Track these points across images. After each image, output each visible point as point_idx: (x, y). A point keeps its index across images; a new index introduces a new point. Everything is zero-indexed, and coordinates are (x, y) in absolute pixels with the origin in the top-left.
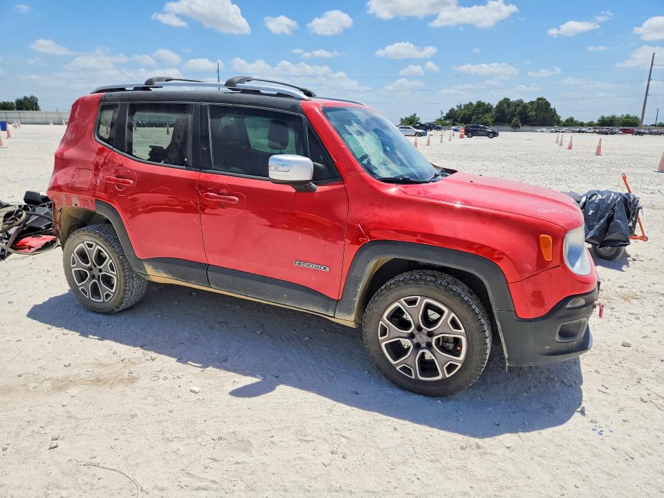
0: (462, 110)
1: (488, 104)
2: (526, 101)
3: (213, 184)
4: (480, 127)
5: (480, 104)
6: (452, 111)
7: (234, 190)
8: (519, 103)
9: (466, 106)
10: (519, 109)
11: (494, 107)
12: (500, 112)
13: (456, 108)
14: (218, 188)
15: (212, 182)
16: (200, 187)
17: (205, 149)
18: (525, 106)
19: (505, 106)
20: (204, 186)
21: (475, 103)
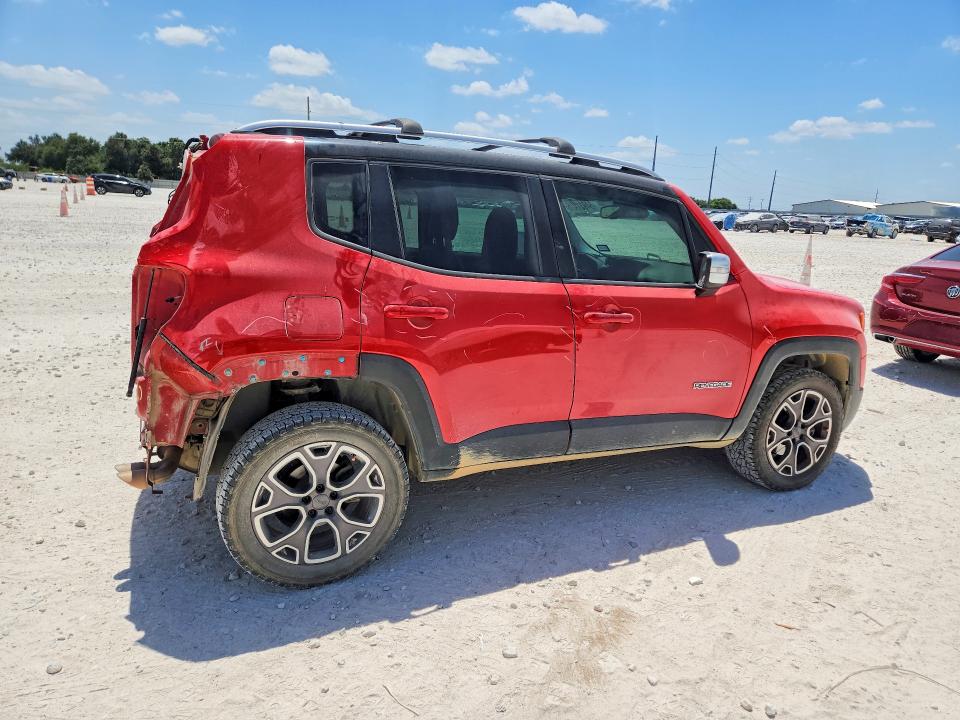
0: (42, 145)
1: (91, 141)
2: (154, 140)
3: (594, 298)
4: (115, 179)
5: (75, 139)
6: (21, 145)
7: (625, 304)
8: (144, 143)
9: (48, 141)
10: (144, 152)
11: (102, 144)
12: (112, 154)
13: (29, 142)
14: (602, 303)
15: (589, 296)
16: (573, 306)
17: (561, 247)
18: (153, 148)
19: (122, 145)
20: (582, 303)
21: (65, 136)
